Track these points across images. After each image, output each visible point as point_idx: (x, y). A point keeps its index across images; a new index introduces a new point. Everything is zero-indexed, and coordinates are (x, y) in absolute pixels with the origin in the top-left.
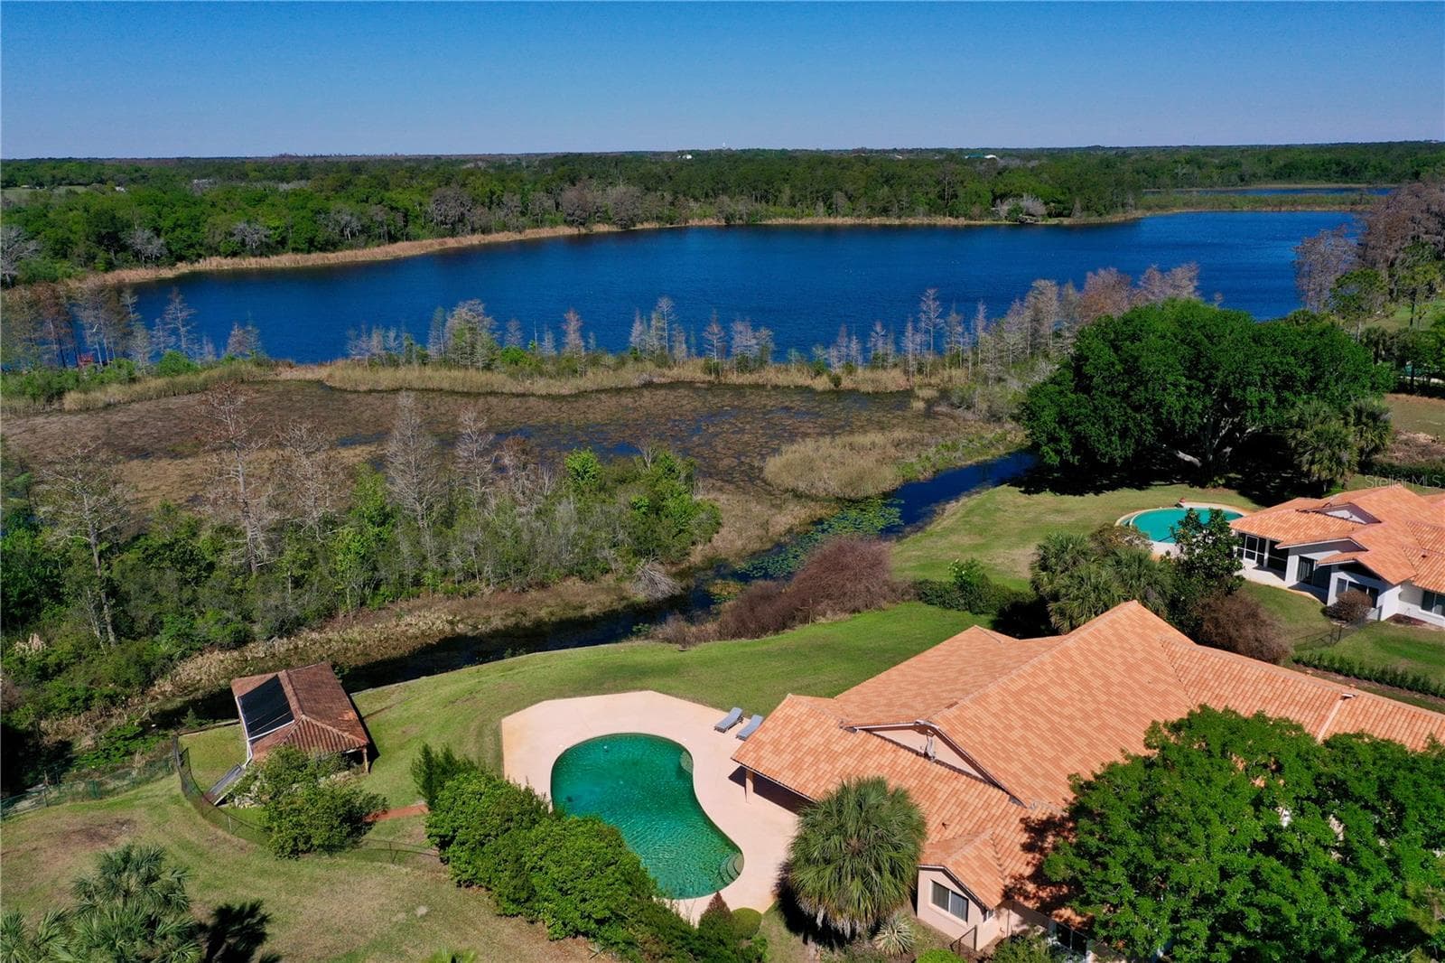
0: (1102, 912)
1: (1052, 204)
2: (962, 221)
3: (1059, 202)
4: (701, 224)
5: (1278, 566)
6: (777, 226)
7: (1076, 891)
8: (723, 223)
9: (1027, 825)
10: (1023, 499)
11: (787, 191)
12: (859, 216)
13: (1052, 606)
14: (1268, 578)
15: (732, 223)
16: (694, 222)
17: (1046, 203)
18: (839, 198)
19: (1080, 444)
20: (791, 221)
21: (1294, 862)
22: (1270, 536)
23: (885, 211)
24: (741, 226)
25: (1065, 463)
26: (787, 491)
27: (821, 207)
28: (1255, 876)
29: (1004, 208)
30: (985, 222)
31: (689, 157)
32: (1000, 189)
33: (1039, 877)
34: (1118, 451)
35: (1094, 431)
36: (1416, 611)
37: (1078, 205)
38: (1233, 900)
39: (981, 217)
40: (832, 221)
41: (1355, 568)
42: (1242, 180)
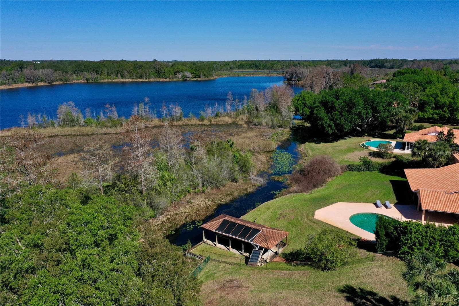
1: (193, 74)
2: (167, 80)
3: (195, 74)
4: (78, 82)
6: (105, 82)
8: (86, 81)
12: (134, 78)
15: (89, 81)
16: (75, 81)
17: (191, 74)
18: (125, 73)
20: (110, 81)
23: (141, 77)
24: (92, 82)
27: (119, 76)
29: (179, 76)
30: (174, 80)
31: (39, 62)
32: (175, 70)
37: (201, 74)
39: (173, 78)
40: (124, 80)
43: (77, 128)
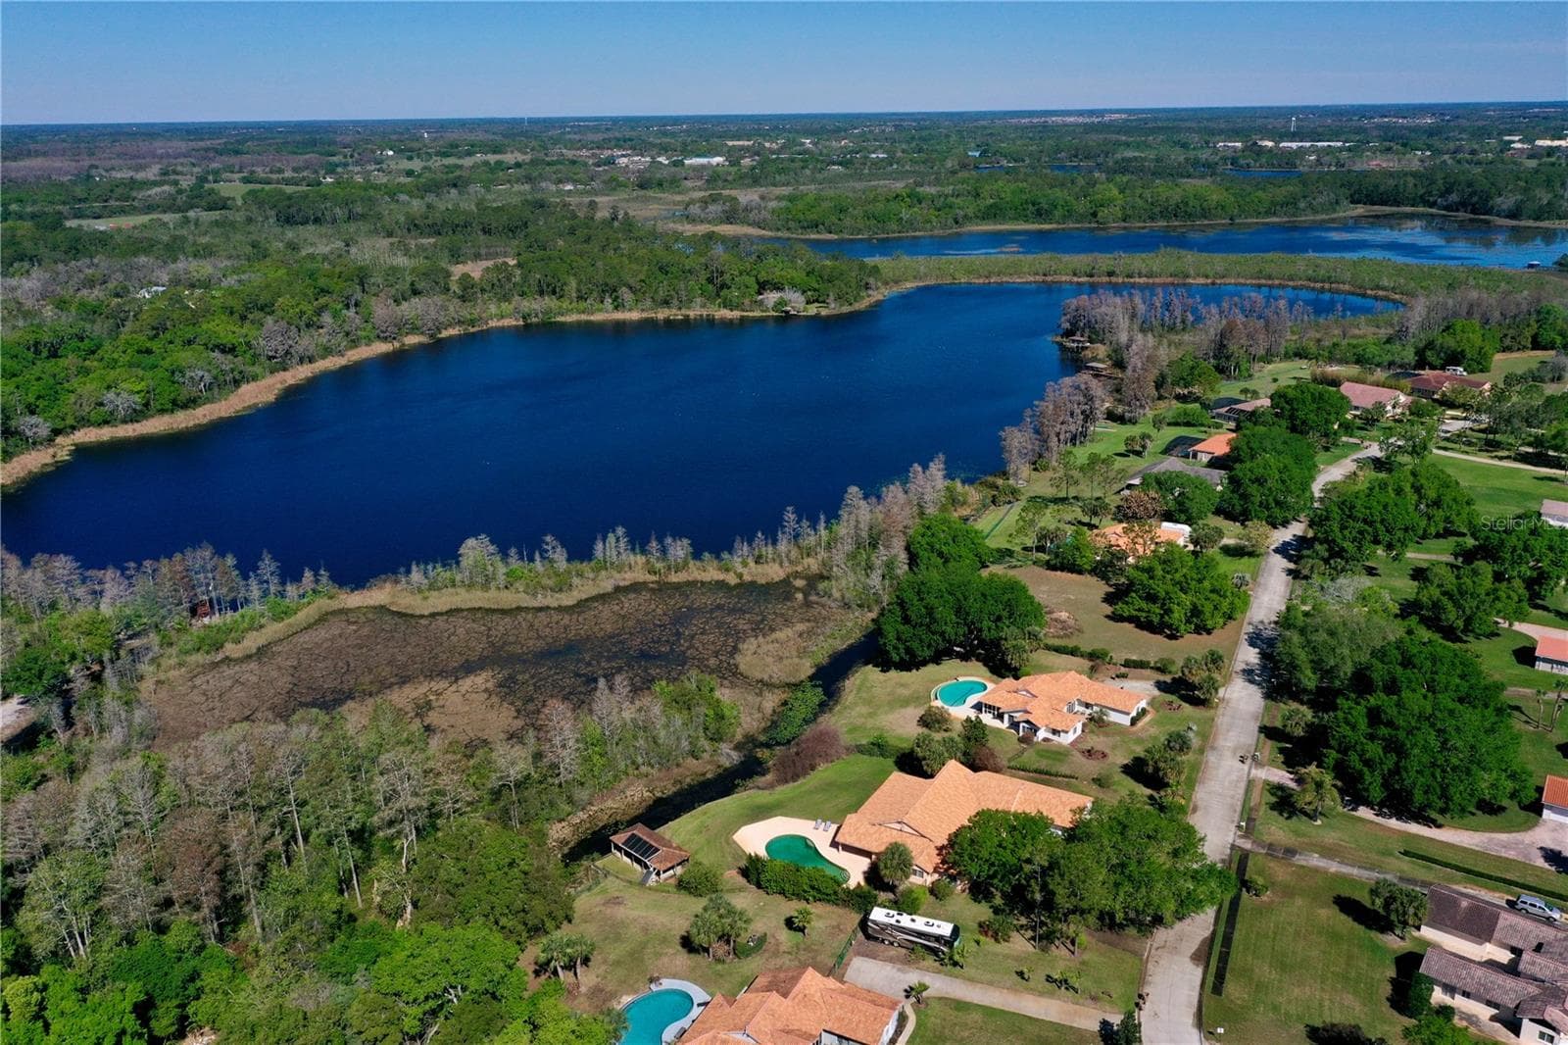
0: (963, 868)
1: (809, 293)
3: (815, 290)
5: (1000, 717)
6: (570, 324)
7: (954, 864)
8: (521, 322)
9: (937, 848)
10: (882, 676)
11: (573, 283)
12: (644, 309)
13: (923, 763)
14: (997, 724)
15: (530, 322)
16: (493, 323)
17: (804, 292)
18: (626, 295)
19: (908, 650)
20: (584, 317)
21: (1005, 848)
22: (997, 705)
24: (537, 325)
25: (901, 658)
26: (758, 682)
27: (608, 300)
28: (997, 853)
29: (770, 299)
30: (755, 314)
32: (763, 276)
33: (943, 862)
34: (927, 653)
35: (915, 645)
36: (1050, 736)
37: (832, 297)
38: (993, 859)
40: (619, 316)
41: (1028, 722)
42: (957, 223)
43: (492, 593)
